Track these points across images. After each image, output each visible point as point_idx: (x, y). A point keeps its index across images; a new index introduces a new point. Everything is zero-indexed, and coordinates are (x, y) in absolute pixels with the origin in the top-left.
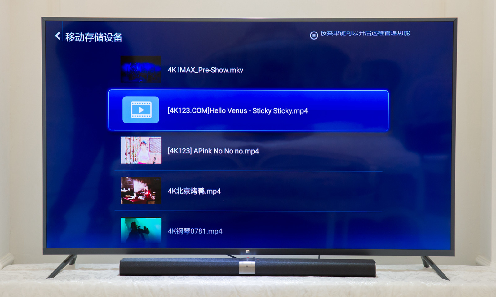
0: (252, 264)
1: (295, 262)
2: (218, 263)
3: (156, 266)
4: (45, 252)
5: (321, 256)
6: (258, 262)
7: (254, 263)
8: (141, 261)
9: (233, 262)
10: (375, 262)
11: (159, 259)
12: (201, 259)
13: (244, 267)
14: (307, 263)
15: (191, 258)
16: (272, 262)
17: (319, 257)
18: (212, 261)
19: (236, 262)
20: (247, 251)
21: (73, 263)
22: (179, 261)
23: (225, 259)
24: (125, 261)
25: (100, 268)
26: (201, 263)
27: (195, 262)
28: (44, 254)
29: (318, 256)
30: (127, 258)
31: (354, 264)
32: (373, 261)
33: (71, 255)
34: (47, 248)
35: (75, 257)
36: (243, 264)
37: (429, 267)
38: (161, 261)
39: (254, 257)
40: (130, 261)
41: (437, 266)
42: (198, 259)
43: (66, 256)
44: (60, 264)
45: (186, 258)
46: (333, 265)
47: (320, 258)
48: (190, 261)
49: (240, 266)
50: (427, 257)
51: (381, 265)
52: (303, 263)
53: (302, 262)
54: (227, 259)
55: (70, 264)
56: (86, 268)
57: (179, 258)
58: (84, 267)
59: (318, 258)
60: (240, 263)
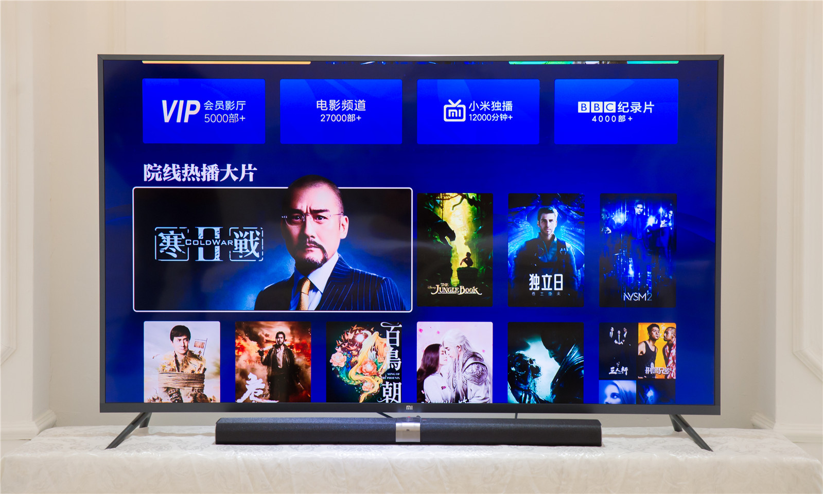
0: (415, 427)
1: (479, 424)
2: (364, 425)
3: (270, 429)
4: (103, 410)
5: (518, 414)
6: (424, 424)
7: (418, 425)
8: (248, 422)
9: (386, 423)
10: (600, 424)
11: (274, 419)
12: (338, 419)
13: (403, 431)
14: (498, 424)
15: (323, 418)
16: (446, 424)
17: (516, 416)
18: (355, 422)
19: (392, 423)
20: (407, 406)
21: (145, 425)
22: (305, 422)
23: (374, 419)
24: (224, 422)
25: (186, 433)
26: (338, 424)
27: (330, 424)
28: (101, 411)
29: (514, 414)
30: (226, 417)
31: (569, 426)
32: (597, 423)
33: (142, 413)
34: (105, 402)
35: (148, 416)
36: (401, 426)
37: (682, 431)
38: (278, 422)
39: (417, 416)
40: (231, 422)
41: (694, 429)
42: (334, 419)
43: (135, 415)
44: (126, 426)
45: (316, 418)
46: (537, 428)
47: (518, 417)
48: (322, 422)
49: (397, 429)
50: (678, 415)
51: (610, 428)
52: (492, 425)
53: (489, 423)
54: (377, 418)
55: (140, 427)
56: (165, 432)
57: (305, 418)
58: (162, 431)
59: (514, 418)
60: (398, 425)
